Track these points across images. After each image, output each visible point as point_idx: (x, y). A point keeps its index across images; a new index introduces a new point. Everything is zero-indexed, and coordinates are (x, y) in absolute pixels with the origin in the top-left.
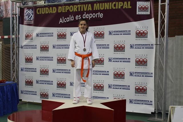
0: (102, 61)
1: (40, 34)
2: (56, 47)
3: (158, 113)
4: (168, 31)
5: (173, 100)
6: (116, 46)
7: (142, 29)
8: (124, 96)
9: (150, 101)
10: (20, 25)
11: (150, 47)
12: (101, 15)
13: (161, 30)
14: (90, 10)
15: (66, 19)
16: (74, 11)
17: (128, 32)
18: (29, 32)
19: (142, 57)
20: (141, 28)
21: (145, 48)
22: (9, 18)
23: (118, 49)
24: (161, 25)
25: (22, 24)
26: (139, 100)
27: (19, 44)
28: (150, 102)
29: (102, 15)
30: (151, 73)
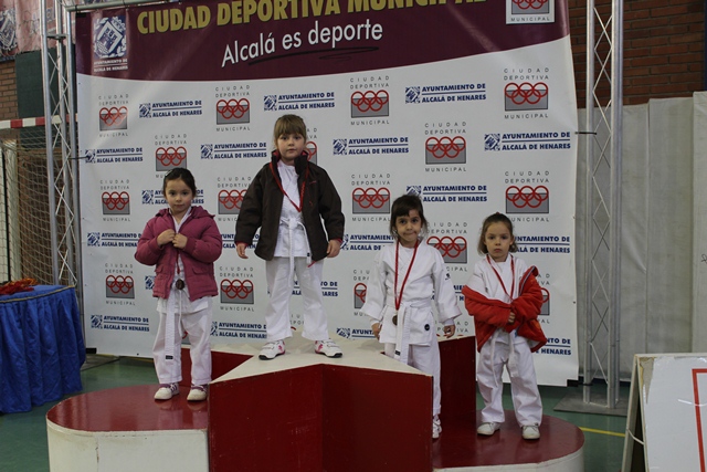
0: (383, 201)
1: (154, 106)
2: (214, 154)
3: (590, 383)
4: (624, 81)
5: (644, 334)
6: (434, 142)
7: (528, 77)
8: (466, 324)
9: (560, 340)
10: (78, 75)
11: (558, 143)
12: (376, 31)
13: (596, 78)
14: (333, 12)
15: (246, 47)
16: (277, 17)
17: (476, 89)
18: (113, 100)
20: (525, 74)
21: (538, 147)
22: (38, 53)
23: (439, 153)
24: (596, 59)
25: (88, 71)
27: (77, 147)
28: (560, 343)
29: (377, 28)
30: (563, 239)
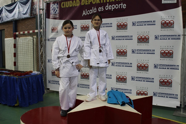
0: (125, 53)
3: (184, 107)
6: (140, 37)
7: (168, 19)
8: (147, 88)
9: (175, 95)
10: (47, 19)
11: (177, 38)
12: (124, 6)
15: (89, 11)
16: (97, 3)
17: (152, 22)
18: (55, 25)
19: (167, 49)
21: (171, 39)
23: (141, 40)
25: (49, 17)
26: (163, 94)
29: (125, 5)
30: (177, 66)
